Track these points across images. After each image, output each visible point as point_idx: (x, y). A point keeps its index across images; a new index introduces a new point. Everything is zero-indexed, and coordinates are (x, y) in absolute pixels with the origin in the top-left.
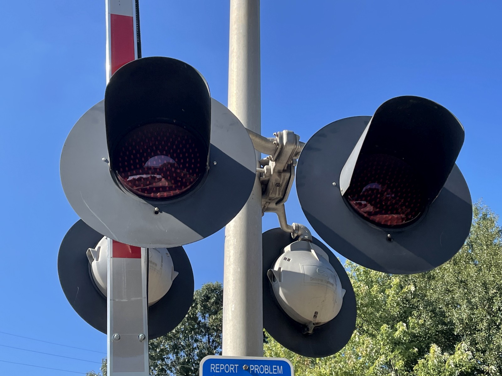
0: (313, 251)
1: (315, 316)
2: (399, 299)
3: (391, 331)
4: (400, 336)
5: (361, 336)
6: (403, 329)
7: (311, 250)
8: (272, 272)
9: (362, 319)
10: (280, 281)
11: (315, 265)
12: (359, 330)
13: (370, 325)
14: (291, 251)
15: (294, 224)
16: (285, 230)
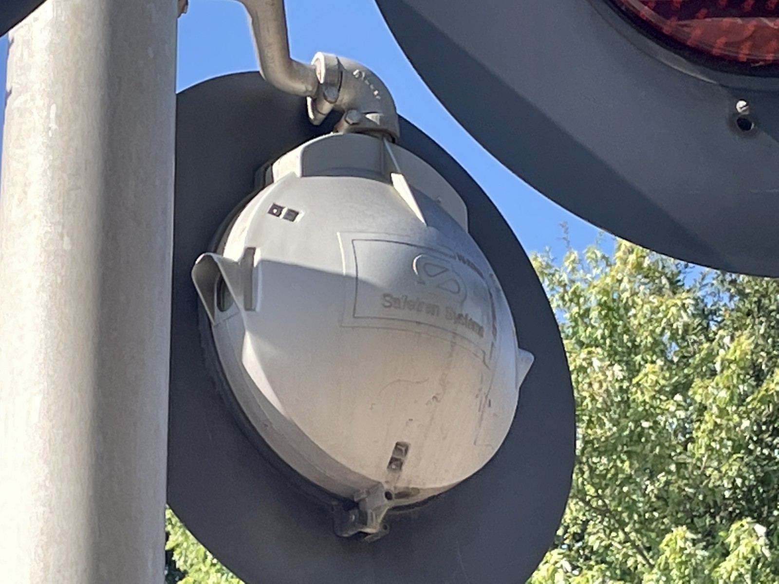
0: (398, 180)
1: (396, 463)
2: (746, 423)
3: (703, 557)
4: (740, 575)
5: (576, 572)
6: (753, 550)
7: (393, 175)
8: (216, 264)
9: (588, 503)
10: (249, 307)
11: (406, 240)
12: (570, 548)
13: (616, 530)
14: (304, 174)
15: (320, 55)
16: (277, 85)
